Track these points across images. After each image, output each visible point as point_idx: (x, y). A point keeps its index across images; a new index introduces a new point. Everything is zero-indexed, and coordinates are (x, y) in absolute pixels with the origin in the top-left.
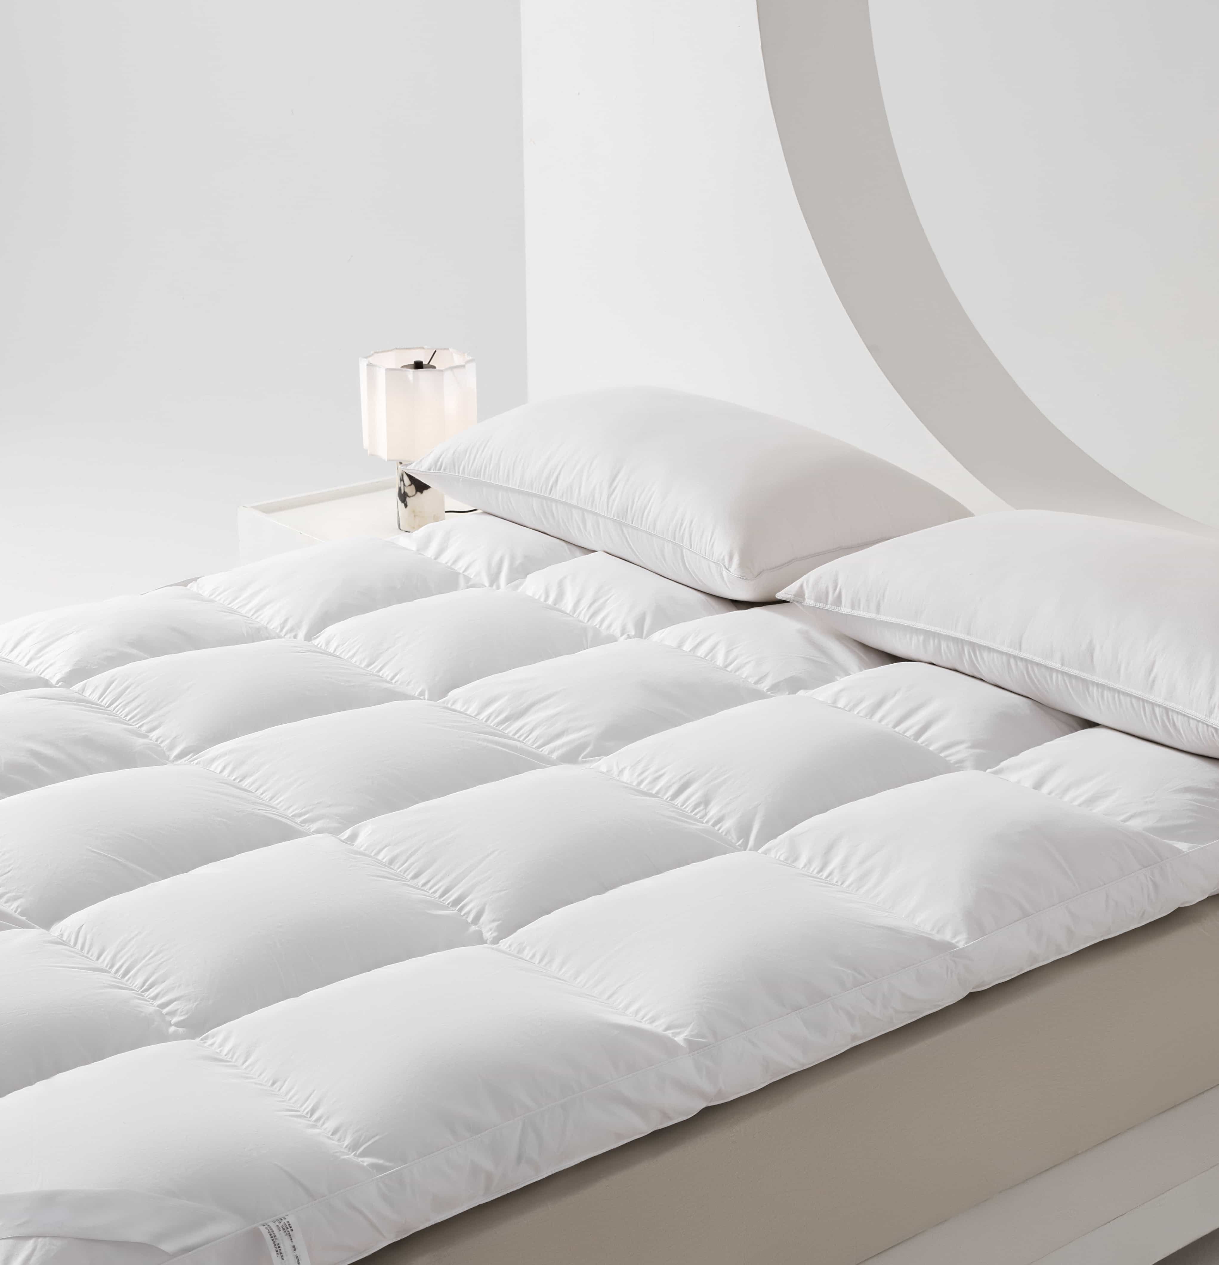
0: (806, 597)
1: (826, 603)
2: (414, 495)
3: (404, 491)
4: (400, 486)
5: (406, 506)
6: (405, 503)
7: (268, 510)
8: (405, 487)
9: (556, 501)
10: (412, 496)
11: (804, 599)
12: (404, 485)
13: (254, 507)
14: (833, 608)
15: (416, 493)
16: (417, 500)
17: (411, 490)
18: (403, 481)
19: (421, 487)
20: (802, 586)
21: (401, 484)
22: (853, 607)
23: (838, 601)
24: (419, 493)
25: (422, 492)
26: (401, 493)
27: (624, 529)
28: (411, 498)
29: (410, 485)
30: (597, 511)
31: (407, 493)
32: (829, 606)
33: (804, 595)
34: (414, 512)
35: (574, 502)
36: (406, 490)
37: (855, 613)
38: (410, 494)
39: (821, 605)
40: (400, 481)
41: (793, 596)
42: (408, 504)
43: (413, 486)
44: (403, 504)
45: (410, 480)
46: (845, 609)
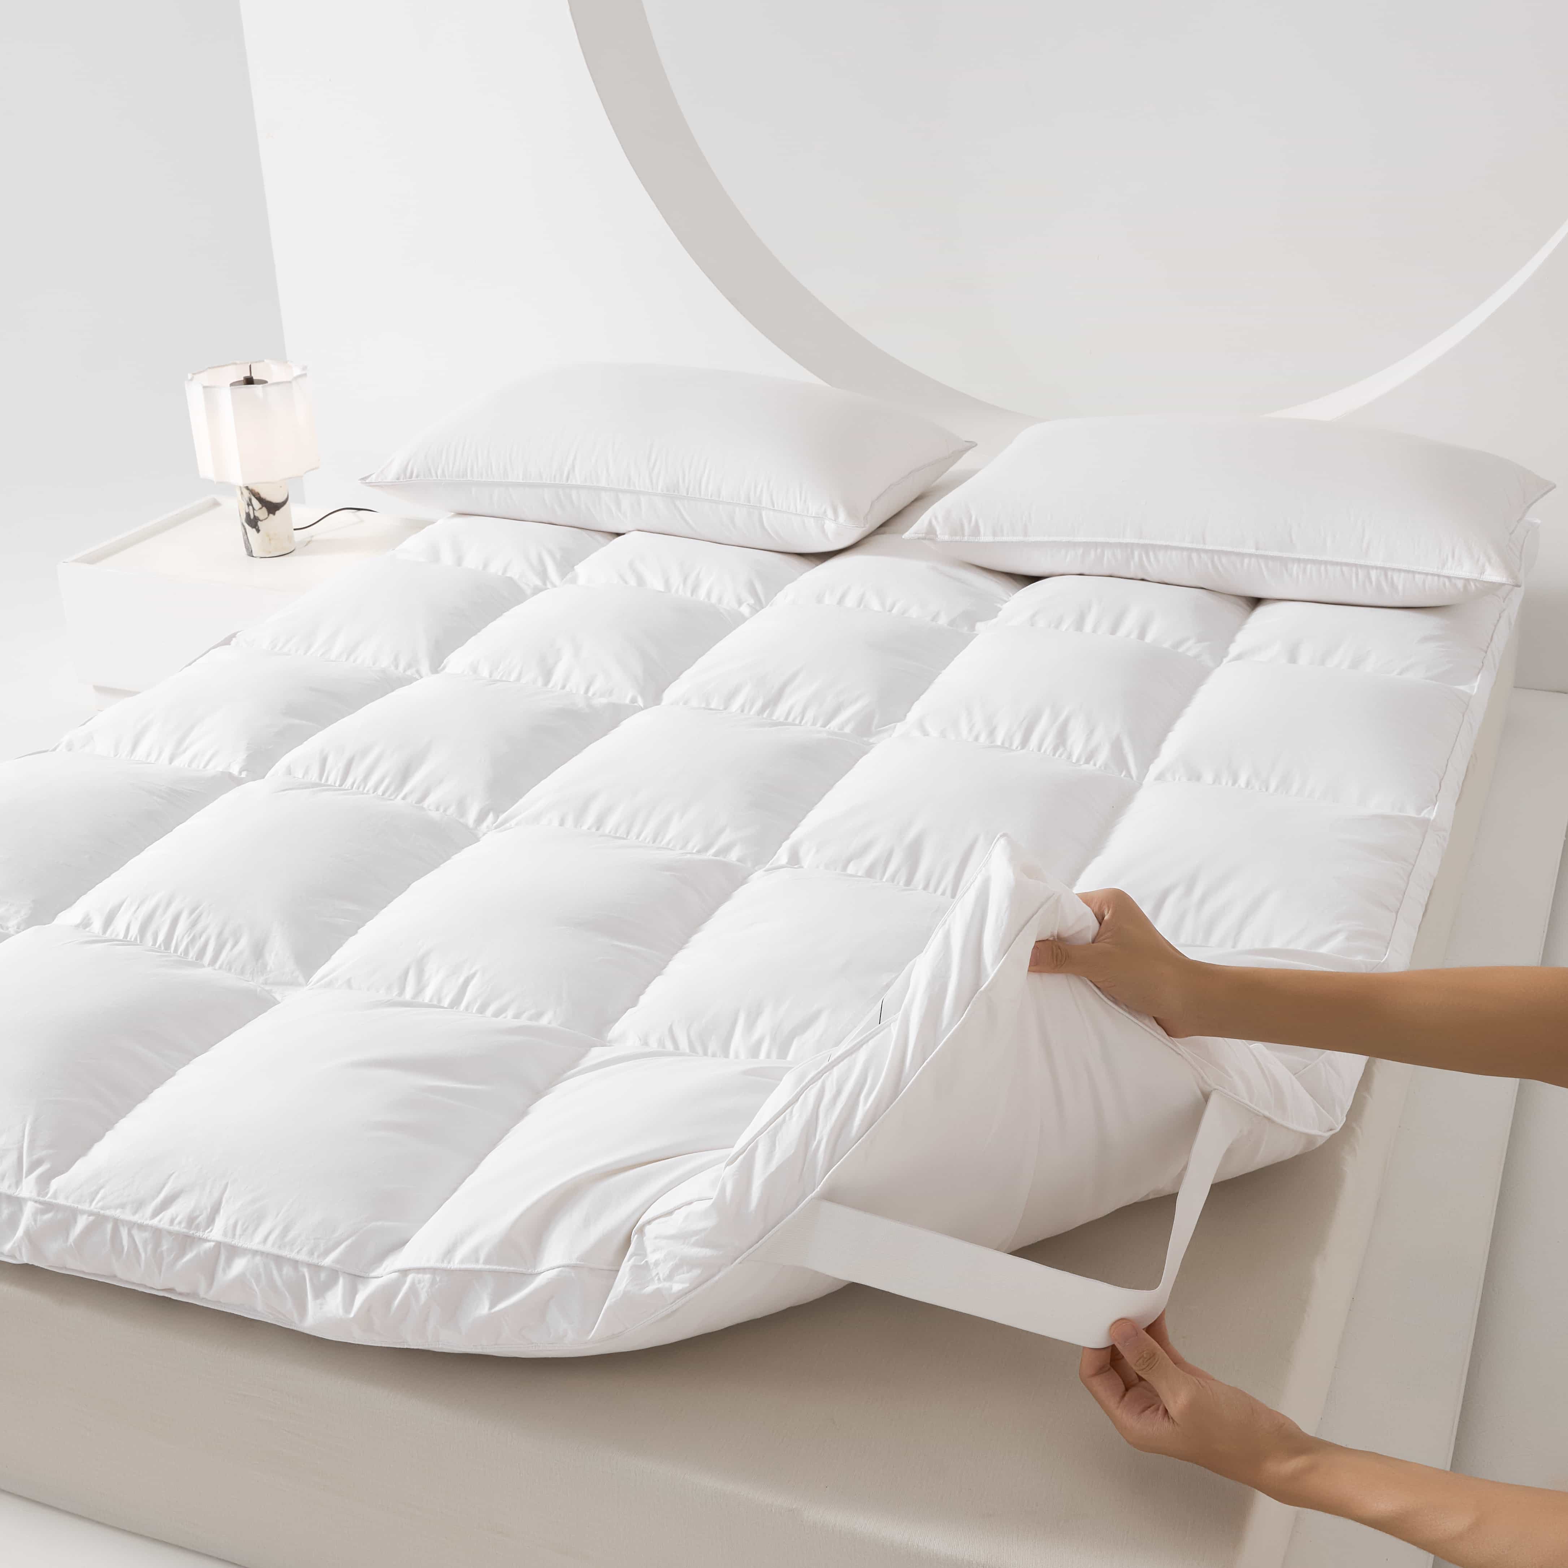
0: (938, 533)
1: (963, 535)
2: (267, 518)
3: (255, 516)
4: (247, 511)
5: (258, 531)
6: (257, 527)
7: (93, 559)
8: (255, 511)
9: (577, 487)
10: (265, 519)
11: (937, 536)
12: (254, 509)
13: (76, 561)
14: (972, 539)
15: (268, 515)
16: (270, 523)
17: (262, 513)
18: (252, 505)
19: (272, 508)
20: (930, 523)
21: (249, 509)
22: (994, 534)
23: (976, 531)
24: (271, 515)
25: (274, 514)
26: (250, 518)
27: (678, 503)
28: (264, 521)
29: (260, 509)
30: (638, 489)
31: (258, 517)
32: (966, 538)
33: (936, 532)
34: (268, 535)
35: (603, 483)
36: (257, 514)
37: (998, 539)
38: (261, 518)
39: (958, 538)
40: (247, 506)
41: (924, 535)
42: (260, 528)
43: (264, 509)
44: (254, 530)
45: (260, 503)
46: (986, 537)
